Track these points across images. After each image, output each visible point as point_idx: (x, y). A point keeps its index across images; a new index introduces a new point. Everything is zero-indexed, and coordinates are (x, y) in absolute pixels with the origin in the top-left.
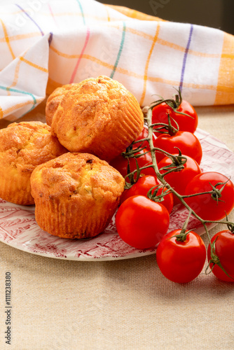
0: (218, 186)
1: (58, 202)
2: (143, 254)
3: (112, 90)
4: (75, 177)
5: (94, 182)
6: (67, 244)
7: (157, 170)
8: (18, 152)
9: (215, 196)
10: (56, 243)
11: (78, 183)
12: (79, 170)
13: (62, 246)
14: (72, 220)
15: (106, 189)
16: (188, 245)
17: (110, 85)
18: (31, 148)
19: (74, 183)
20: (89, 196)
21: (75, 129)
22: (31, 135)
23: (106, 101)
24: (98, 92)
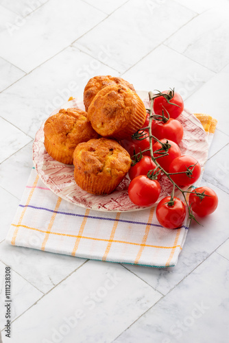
0: (191, 168)
1: (89, 176)
2: (138, 209)
3: (127, 99)
4: (101, 161)
5: (113, 166)
6: (93, 197)
7: (152, 155)
8: (66, 135)
9: (188, 174)
10: (86, 196)
11: (102, 165)
12: (104, 156)
13: (90, 199)
14: (96, 186)
15: (119, 170)
16: (175, 208)
17: (126, 95)
18: (75, 132)
19: (100, 165)
20: (109, 174)
21: (102, 124)
22: (75, 122)
23: (123, 108)
24: (118, 100)
